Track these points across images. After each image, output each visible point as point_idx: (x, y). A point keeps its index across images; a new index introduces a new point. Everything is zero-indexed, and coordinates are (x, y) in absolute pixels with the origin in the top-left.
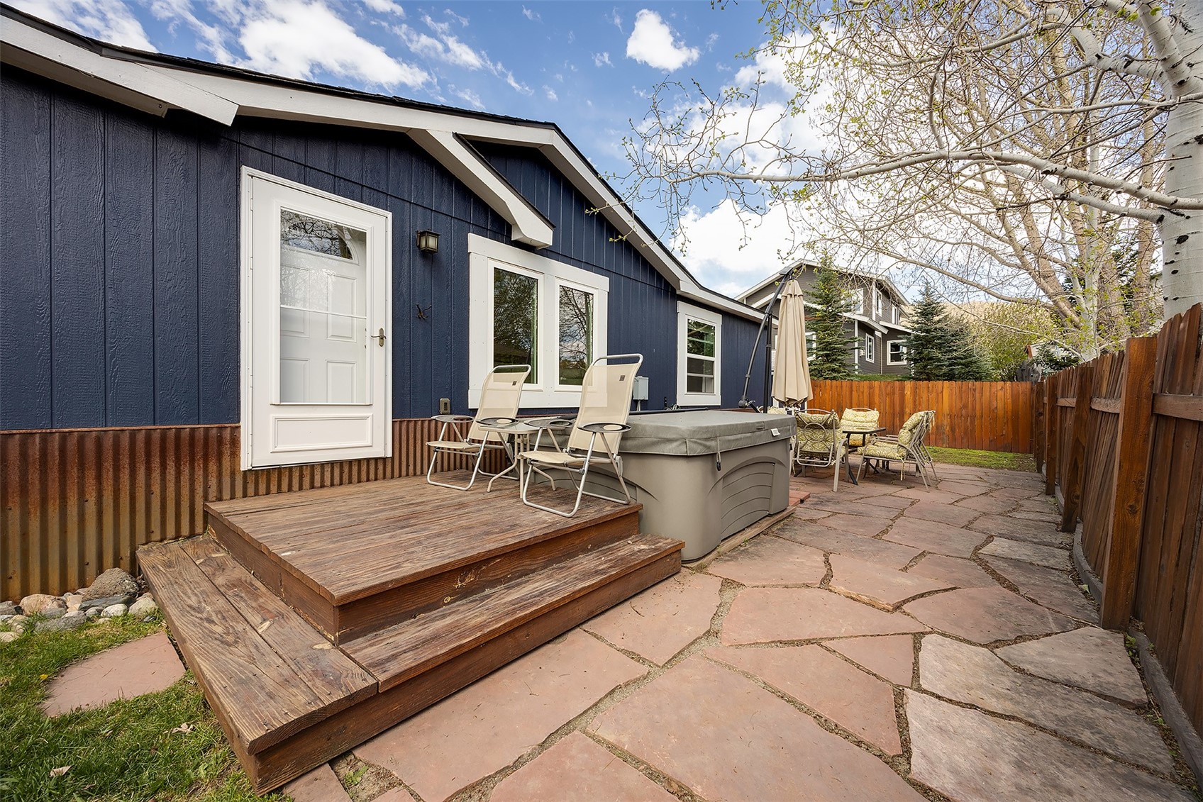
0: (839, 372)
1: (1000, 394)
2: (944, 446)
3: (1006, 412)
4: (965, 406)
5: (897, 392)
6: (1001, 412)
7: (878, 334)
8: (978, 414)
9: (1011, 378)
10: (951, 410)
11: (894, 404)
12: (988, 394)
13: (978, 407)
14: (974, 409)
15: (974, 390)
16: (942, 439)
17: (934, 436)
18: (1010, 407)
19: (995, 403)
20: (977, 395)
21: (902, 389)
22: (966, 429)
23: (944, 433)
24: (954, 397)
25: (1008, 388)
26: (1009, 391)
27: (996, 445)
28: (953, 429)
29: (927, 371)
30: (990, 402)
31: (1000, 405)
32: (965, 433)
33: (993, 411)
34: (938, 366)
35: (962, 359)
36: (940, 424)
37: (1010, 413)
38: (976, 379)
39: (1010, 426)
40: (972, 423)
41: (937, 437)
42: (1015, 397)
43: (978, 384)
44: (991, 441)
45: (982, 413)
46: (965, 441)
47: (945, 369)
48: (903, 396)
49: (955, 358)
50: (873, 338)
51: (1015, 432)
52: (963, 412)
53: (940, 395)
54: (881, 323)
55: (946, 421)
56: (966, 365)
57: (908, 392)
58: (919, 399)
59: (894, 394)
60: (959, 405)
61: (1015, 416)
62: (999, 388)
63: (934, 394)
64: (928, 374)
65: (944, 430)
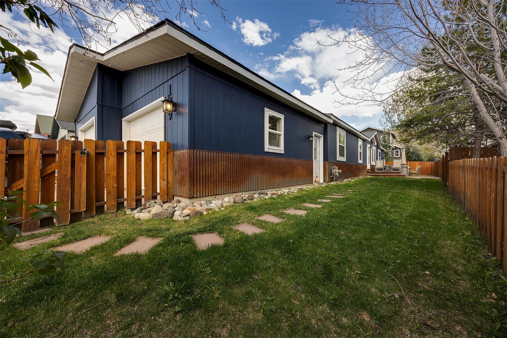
1: (428, 164)
6: (428, 168)
9: (429, 161)
12: (426, 164)
13: (424, 167)
15: (422, 164)
19: (427, 166)
26: (430, 163)
34: (412, 158)
37: (430, 168)
38: (421, 161)
42: (431, 165)
43: (423, 162)
56: (418, 157)
61: (432, 169)
64: (409, 160)
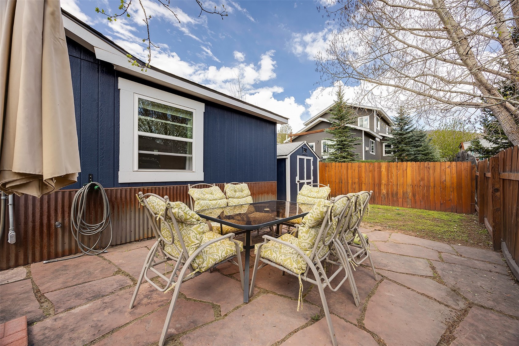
0: (347, 158)
1: (448, 170)
2: (408, 206)
3: (452, 183)
4: (423, 179)
5: (376, 170)
7: (377, 139)
8: (432, 184)
9: (454, 160)
10: (413, 181)
11: (374, 178)
12: (439, 170)
13: (432, 180)
14: (429, 181)
15: (429, 168)
16: (407, 202)
17: (401, 200)
18: (455, 180)
19: (444, 177)
20: (431, 171)
21: (380, 167)
22: (423, 195)
23: (408, 198)
24: (415, 173)
25: (453, 166)
26: (454, 169)
27: (444, 207)
28: (414, 195)
29: (401, 158)
30: (441, 176)
31: (448, 179)
32: (423, 198)
33: (443, 183)
34: (408, 154)
35: (423, 151)
36: (405, 191)
37: (455, 184)
39: (456, 194)
40: (428, 190)
41: (403, 200)
42: (458, 173)
43: (431, 164)
44: (441, 204)
45: (435, 184)
46: (423, 203)
47: (413, 157)
48: (380, 172)
49: (419, 151)
50: (374, 141)
51: (460, 197)
52: (421, 183)
53: (405, 172)
54: (380, 134)
55: (409, 190)
57: (383, 170)
58: (391, 175)
59: (374, 171)
60: (419, 178)
61: (459, 186)
62: (447, 166)
63: (401, 171)
65: (408, 195)
